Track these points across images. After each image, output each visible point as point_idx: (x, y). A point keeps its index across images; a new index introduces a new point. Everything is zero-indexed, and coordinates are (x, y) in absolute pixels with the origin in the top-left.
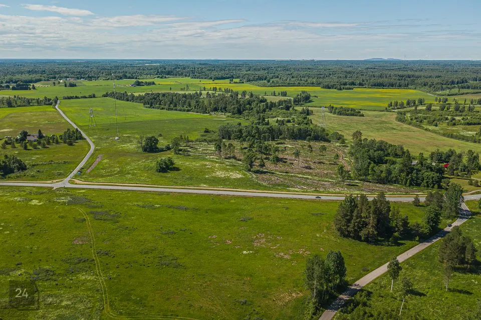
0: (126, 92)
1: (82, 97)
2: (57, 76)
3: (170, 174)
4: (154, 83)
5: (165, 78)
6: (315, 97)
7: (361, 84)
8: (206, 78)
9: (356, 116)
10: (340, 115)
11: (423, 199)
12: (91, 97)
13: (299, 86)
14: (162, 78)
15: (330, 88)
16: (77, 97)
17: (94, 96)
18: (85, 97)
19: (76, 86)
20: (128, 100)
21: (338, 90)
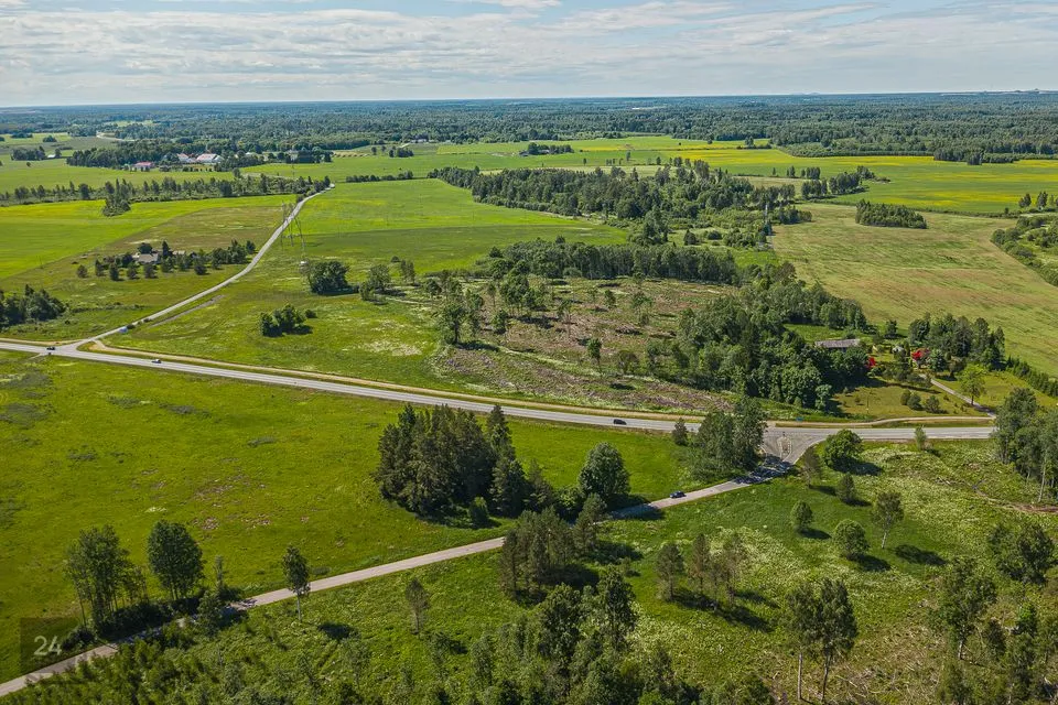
0: (477, 169)
1: (385, 179)
2: (404, 134)
3: (287, 341)
4: (569, 149)
5: (620, 137)
6: (885, 180)
7: (1046, 150)
8: (701, 138)
9: (907, 226)
10: (869, 223)
11: (693, 427)
12: (404, 179)
13: (889, 155)
14: (611, 137)
15: (955, 160)
16: (374, 179)
17: (410, 177)
18: (390, 178)
19: (411, 155)
20: (462, 186)
21: (971, 163)
